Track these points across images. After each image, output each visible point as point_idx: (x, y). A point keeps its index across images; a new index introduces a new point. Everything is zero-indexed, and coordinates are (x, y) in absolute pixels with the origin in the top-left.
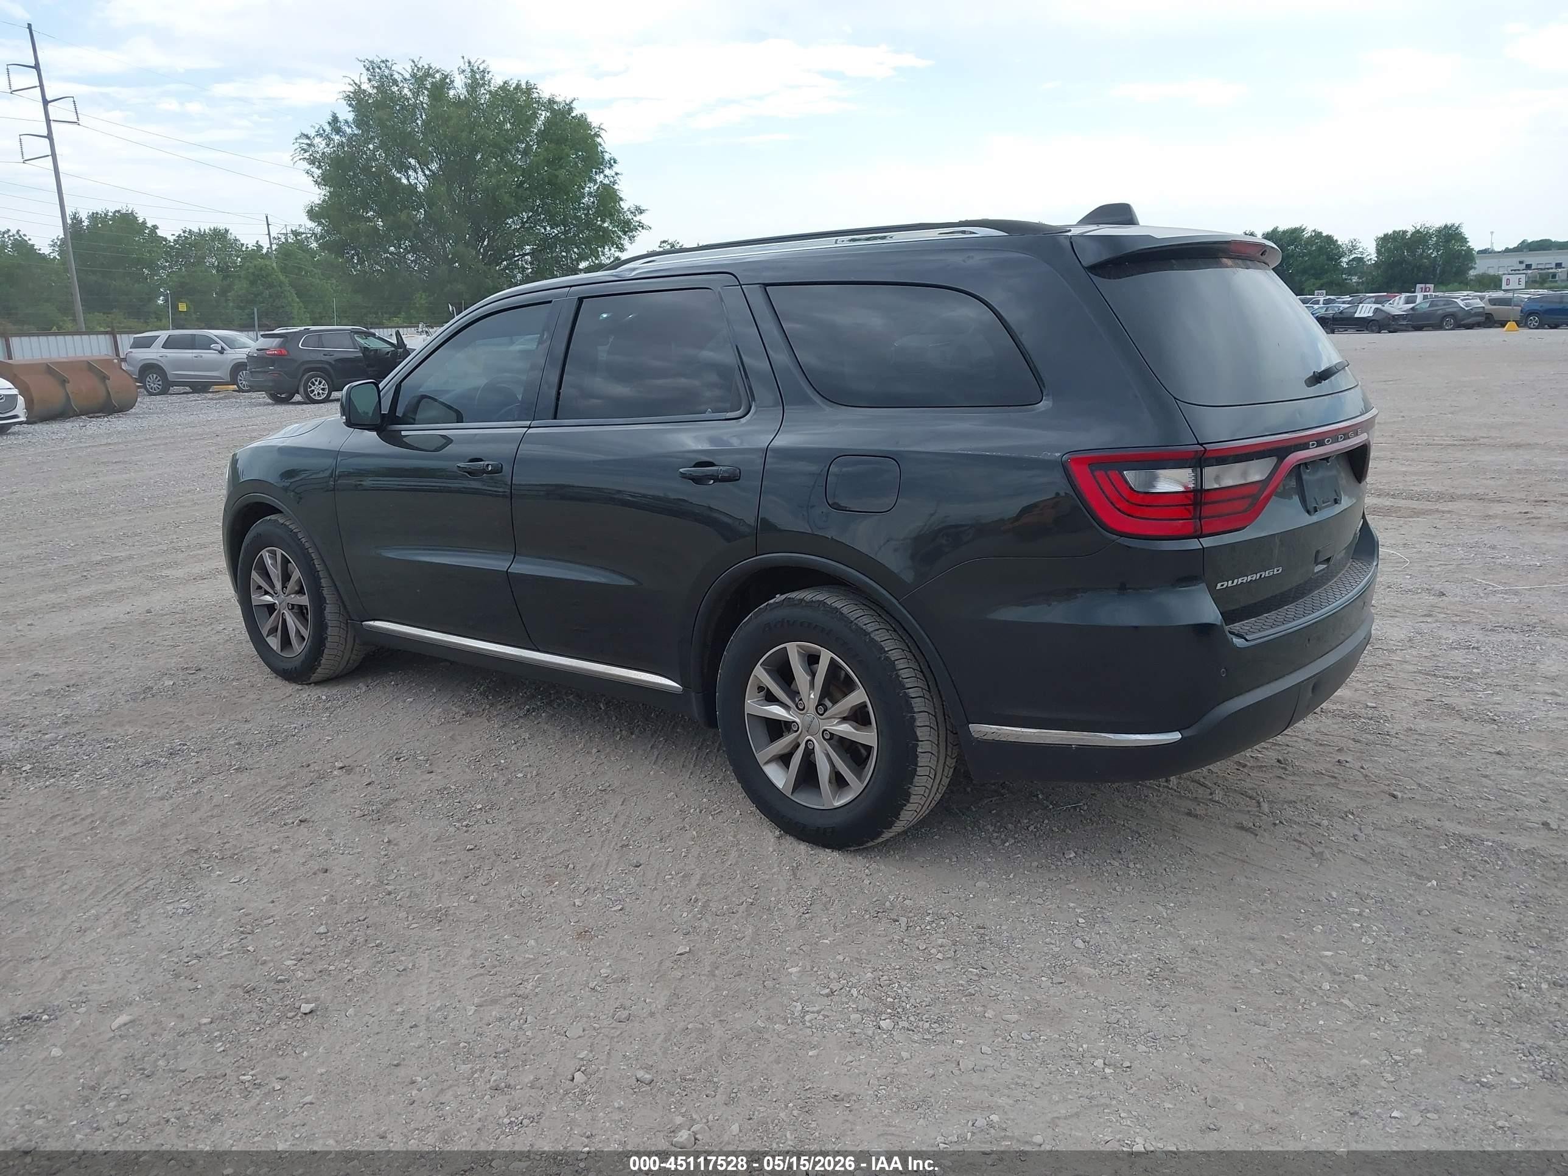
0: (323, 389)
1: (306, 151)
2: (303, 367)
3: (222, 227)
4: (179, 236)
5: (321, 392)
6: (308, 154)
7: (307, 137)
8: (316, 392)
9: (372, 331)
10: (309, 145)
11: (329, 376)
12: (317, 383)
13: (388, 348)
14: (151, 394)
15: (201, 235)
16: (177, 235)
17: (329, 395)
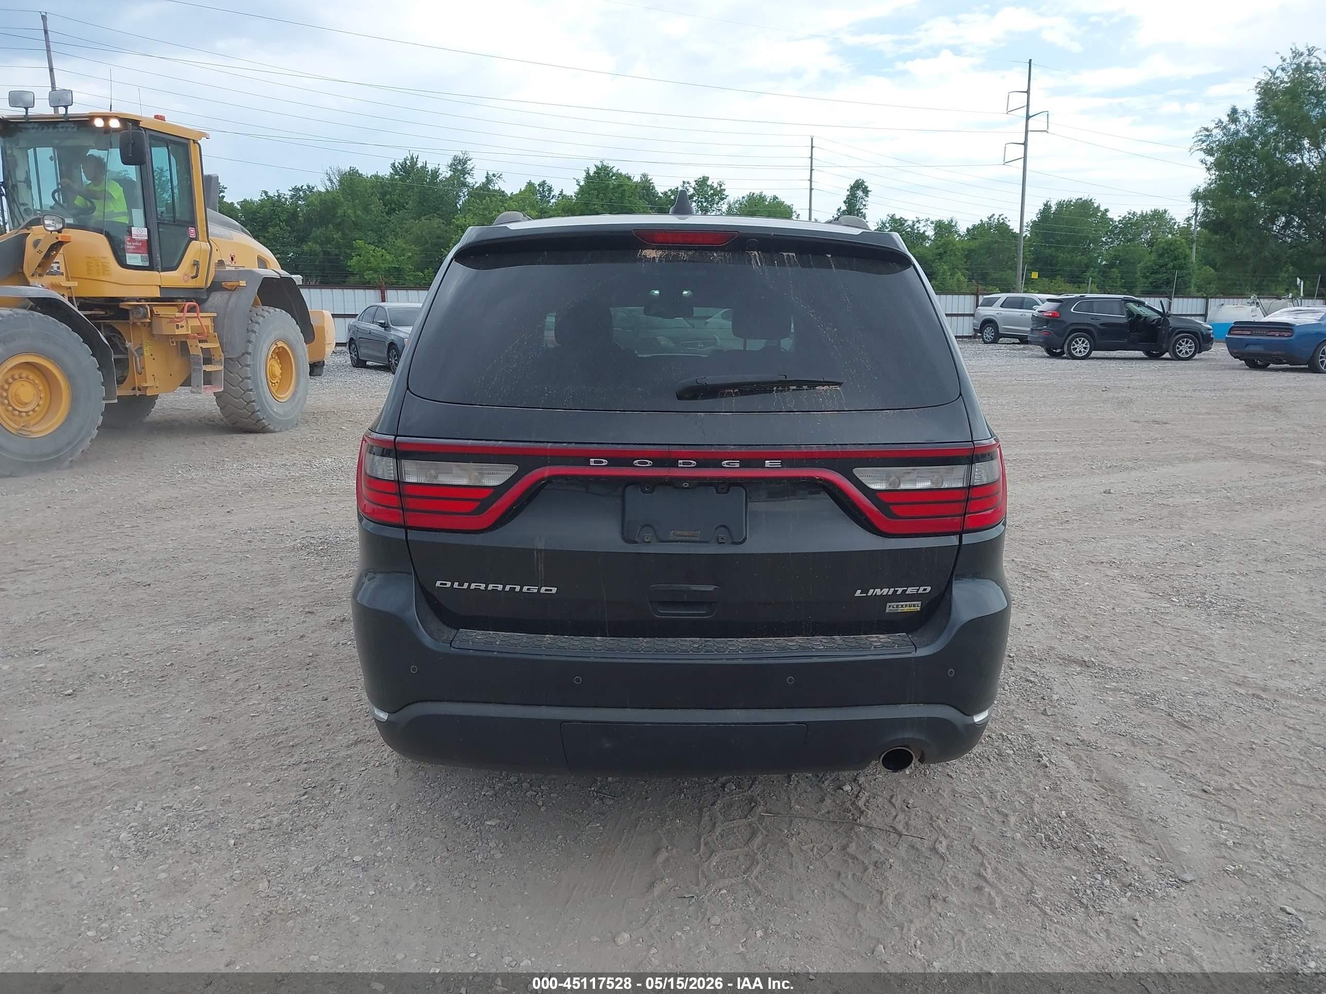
0: (1085, 348)
1: (1203, 142)
2: (1074, 327)
3: (1161, 209)
4: (1124, 218)
5: (1082, 350)
6: (1205, 144)
7: (1207, 130)
8: (1078, 350)
9: (1142, 299)
10: (1208, 136)
11: (1093, 337)
12: (1080, 342)
13: (1157, 316)
14: (985, 343)
15: (1144, 217)
16: (1123, 216)
17: (1090, 352)
